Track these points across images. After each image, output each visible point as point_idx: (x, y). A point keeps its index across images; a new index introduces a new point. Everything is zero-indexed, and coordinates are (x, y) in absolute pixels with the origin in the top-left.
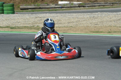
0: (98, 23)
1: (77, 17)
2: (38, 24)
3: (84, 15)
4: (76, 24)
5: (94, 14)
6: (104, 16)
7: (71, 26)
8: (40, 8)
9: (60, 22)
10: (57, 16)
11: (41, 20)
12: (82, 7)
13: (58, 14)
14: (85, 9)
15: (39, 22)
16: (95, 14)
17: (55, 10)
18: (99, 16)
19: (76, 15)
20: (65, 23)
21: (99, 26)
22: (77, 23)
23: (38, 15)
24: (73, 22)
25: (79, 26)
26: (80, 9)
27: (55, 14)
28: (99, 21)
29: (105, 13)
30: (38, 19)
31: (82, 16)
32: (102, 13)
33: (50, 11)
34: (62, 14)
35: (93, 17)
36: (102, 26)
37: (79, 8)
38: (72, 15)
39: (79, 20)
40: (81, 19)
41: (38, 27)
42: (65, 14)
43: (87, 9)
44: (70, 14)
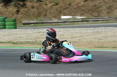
0: (102, 38)
1: (80, 32)
2: (40, 39)
3: (87, 30)
4: (80, 40)
5: (97, 29)
6: (107, 31)
7: (74, 41)
8: (43, 23)
9: (63, 37)
10: (60, 31)
11: (44, 35)
12: (86, 22)
13: (61, 29)
14: (88, 24)
15: (41, 37)
16: (99, 29)
17: (58, 25)
18: (103, 30)
19: (80, 30)
20: (68, 38)
21: (103, 41)
22: (81, 38)
23: (41, 30)
24: (76, 37)
25: (82, 41)
26: (83, 24)
27: (58, 29)
28: (103, 36)
29: (109, 28)
30: (41, 34)
31: (86, 31)
32: (106, 28)
33: (52, 26)
34: (65, 29)
35: (97, 32)
36: (106, 42)
37: (82, 22)
38: (76, 30)
39: (83, 35)
40: (84, 34)
41: (40, 43)
42: (67, 29)
43: (90, 24)
44: (73, 29)
